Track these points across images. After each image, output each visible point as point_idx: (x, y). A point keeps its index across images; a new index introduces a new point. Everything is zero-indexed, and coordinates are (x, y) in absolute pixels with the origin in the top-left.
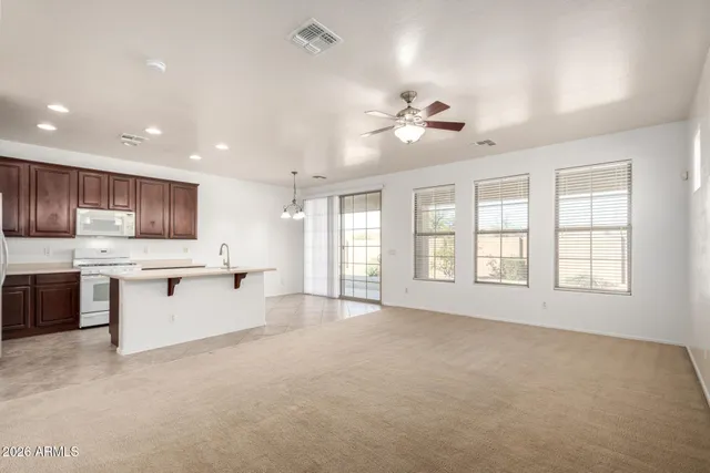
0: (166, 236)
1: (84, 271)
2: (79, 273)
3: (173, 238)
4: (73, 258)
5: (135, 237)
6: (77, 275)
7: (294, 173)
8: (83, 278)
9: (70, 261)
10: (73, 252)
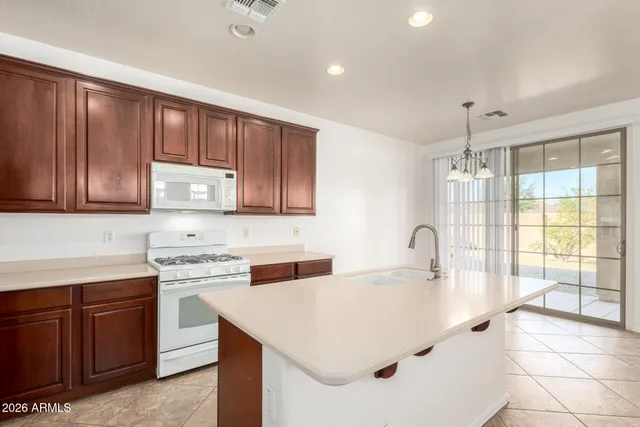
0: (277, 209)
1: (165, 273)
2: (156, 278)
3: (287, 214)
4: (147, 247)
5: (236, 212)
6: (152, 283)
7: (468, 105)
8: (162, 287)
9: (142, 251)
10: (147, 237)
